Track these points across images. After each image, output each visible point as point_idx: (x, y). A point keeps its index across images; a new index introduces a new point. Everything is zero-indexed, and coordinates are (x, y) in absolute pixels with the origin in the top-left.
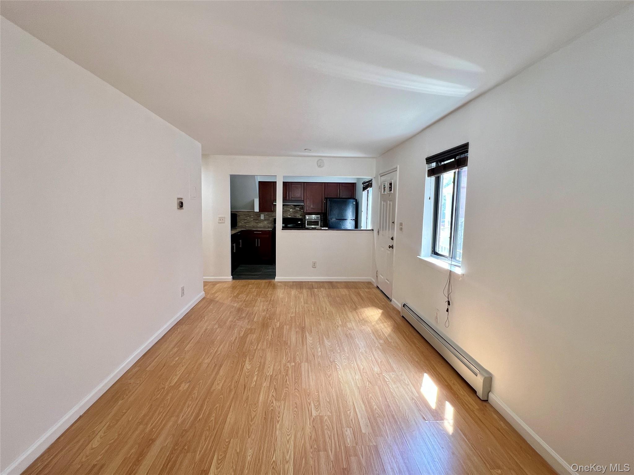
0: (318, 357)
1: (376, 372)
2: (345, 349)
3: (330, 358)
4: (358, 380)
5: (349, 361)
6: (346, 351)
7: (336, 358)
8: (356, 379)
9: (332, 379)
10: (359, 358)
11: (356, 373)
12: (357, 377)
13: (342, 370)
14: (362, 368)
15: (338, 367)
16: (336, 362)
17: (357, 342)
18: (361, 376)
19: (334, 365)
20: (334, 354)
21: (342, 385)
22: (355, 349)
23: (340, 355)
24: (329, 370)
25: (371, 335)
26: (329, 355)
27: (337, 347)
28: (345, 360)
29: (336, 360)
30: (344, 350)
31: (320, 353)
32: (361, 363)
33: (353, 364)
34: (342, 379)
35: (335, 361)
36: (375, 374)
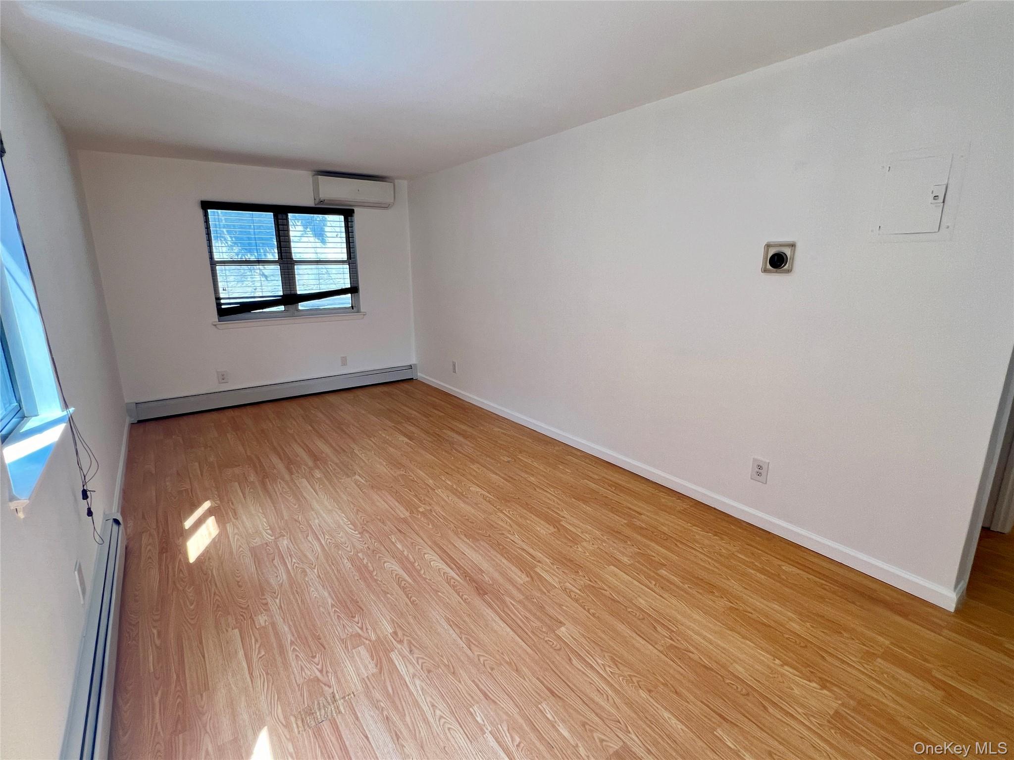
0: (392, 532)
1: (285, 538)
2: (349, 565)
3: (370, 537)
4: (315, 519)
5: (334, 542)
6: (346, 561)
7: (360, 539)
8: (318, 518)
9: (353, 509)
10: (317, 554)
11: (319, 526)
12: (317, 521)
13: (342, 524)
14: (309, 538)
15: (350, 526)
16: (357, 532)
17: (326, 594)
18: (310, 526)
19: (358, 528)
20: (366, 546)
21: (337, 506)
22: (328, 572)
23: (354, 548)
24: (363, 518)
25: (289, 637)
26: (375, 542)
27: (367, 563)
28: (343, 540)
29: (358, 535)
30: (351, 560)
31: (393, 540)
32: (312, 544)
33: (327, 539)
34: (339, 513)
35: (360, 533)
36: (287, 534)
